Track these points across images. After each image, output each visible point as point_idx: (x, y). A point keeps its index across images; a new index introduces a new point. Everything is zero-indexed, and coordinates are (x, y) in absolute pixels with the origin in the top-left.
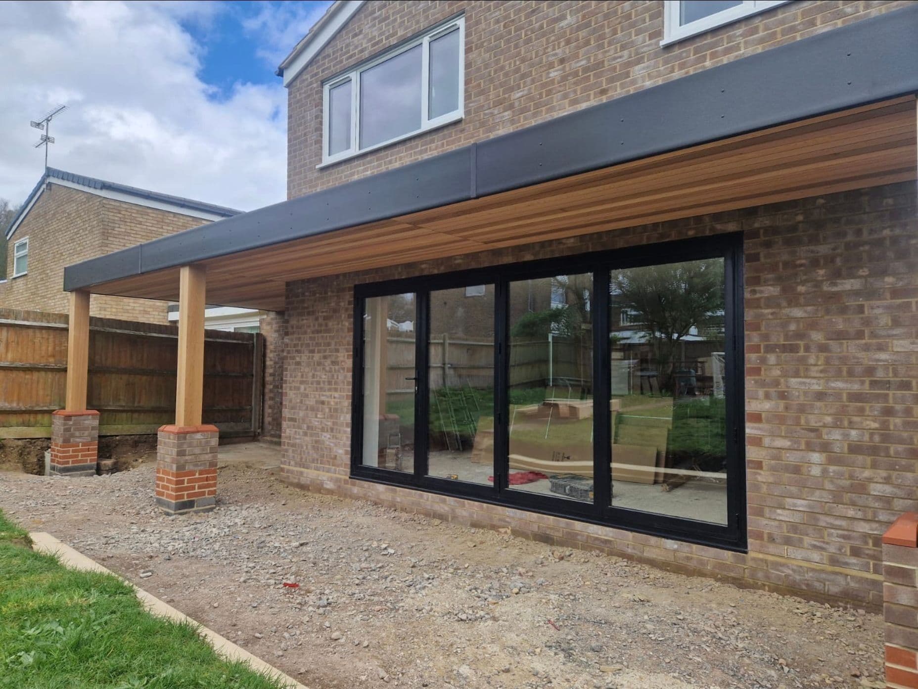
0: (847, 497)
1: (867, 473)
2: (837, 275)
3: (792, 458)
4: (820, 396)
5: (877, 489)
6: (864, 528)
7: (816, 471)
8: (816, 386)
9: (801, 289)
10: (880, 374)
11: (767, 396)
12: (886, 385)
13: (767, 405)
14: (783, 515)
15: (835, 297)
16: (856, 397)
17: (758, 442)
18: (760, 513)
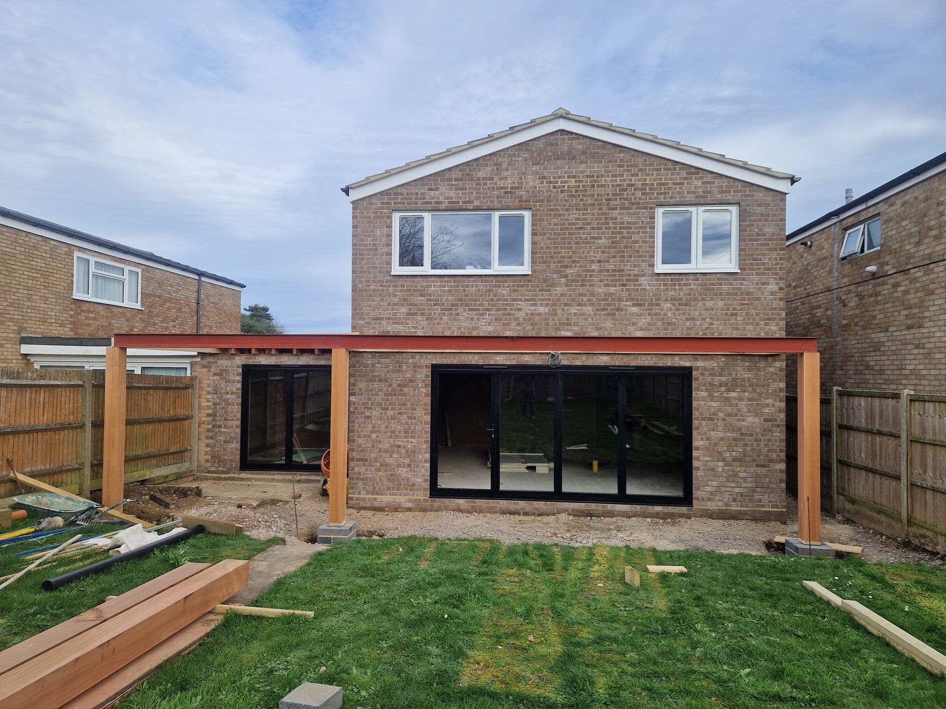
0: (731, 479)
1: (738, 469)
2: (729, 390)
3: (711, 464)
4: (722, 439)
5: (742, 475)
6: (737, 490)
7: (720, 469)
8: (721, 435)
9: (716, 394)
10: (743, 430)
11: (702, 439)
12: (745, 434)
13: (702, 443)
14: (708, 489)
15: (728, 399)
16: (735, 439)
17: (698, 459)
18: (698, 489)
